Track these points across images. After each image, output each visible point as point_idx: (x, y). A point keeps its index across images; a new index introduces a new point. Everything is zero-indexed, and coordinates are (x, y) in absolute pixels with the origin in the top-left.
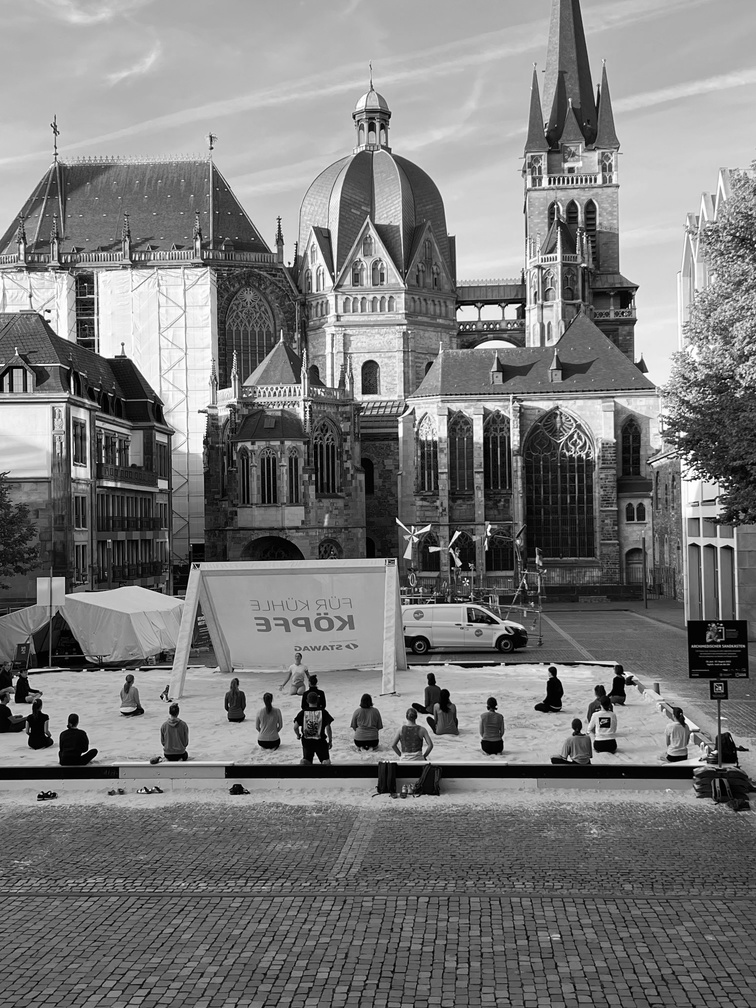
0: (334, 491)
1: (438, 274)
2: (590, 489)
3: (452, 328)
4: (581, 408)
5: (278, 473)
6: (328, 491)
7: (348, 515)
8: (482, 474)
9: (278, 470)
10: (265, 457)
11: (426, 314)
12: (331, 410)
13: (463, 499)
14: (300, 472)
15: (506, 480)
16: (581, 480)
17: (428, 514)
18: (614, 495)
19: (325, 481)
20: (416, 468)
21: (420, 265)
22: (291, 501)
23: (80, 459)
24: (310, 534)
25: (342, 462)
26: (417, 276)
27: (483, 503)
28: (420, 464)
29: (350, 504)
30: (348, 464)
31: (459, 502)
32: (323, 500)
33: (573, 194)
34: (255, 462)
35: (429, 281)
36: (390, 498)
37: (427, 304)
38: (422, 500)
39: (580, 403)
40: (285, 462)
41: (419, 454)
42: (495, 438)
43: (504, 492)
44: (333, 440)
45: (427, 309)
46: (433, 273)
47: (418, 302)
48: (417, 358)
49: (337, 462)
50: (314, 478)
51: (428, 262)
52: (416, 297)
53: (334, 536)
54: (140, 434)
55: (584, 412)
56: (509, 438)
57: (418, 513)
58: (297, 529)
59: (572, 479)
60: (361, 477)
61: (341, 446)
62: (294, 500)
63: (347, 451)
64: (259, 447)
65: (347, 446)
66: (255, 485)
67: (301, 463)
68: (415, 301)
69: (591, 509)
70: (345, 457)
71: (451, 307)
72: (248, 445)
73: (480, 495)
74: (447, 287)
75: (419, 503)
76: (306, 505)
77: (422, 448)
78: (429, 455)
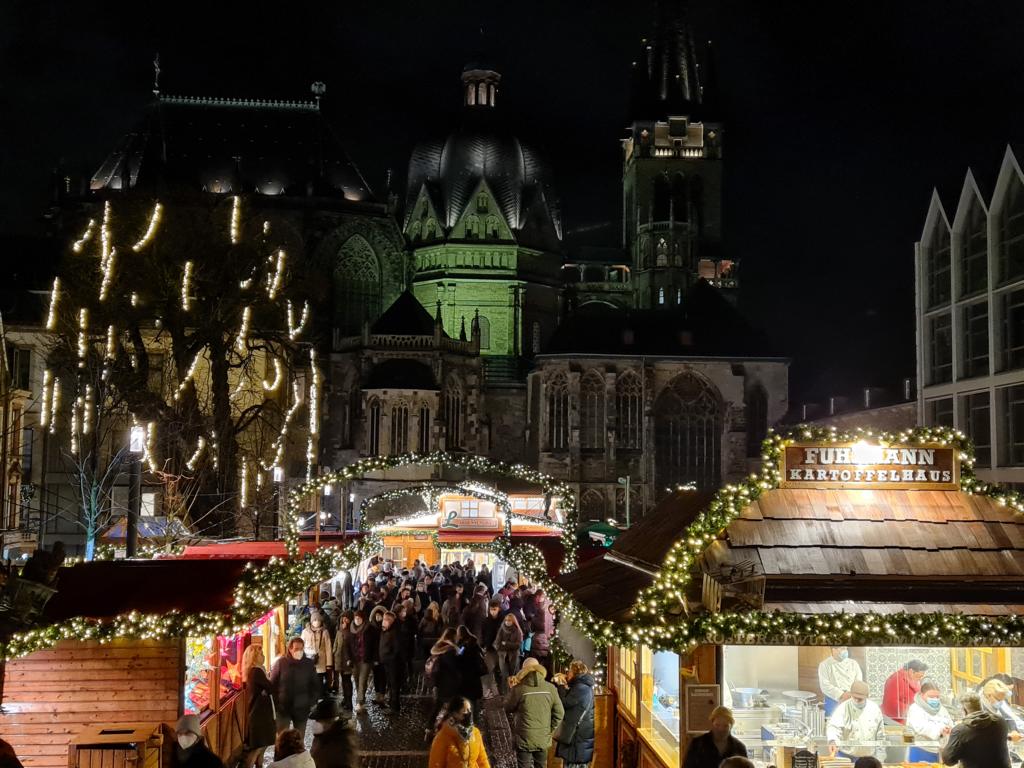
2: (718, 453)
4: (711, 372)
5: (409, 424)
6: (452, 444)
9: (409, 421)
10: (397, 407)
13: (594, 457)
14: (431, 424)
15: (636, 440)
16: (709, 443)
17: (557, 471)
18: (744, 459)
19: (450, 434)
20: (545, 424)
22: (421, 453)
25: (466, 416)
27: (615, 462)
28: (548, 420)
30: (473, 418)
31: (590, 460)
34: (387, 410)
38: (551, 456)
39: (710, 367)
40: (417, 414)
41: (548, 410)
42: (626, 398)
43: (633, 451)
44: (458, 393)
49: (461, 415)
50: (444, 431)
55: (714, 376)
56: (640, 399)
58: (426, 481)
59: (701, 442)
61: (465, 399)
62: (424, 450)
63: (472, 405)
64: (391, 397)
65: (472, 400)
66: (385, 435)
67: (433, 414)
70: (469, 411)
72: (379, 394)
73: (612, 454)
75: (547, 459)
77: (552, 404)
78: (559, 412)
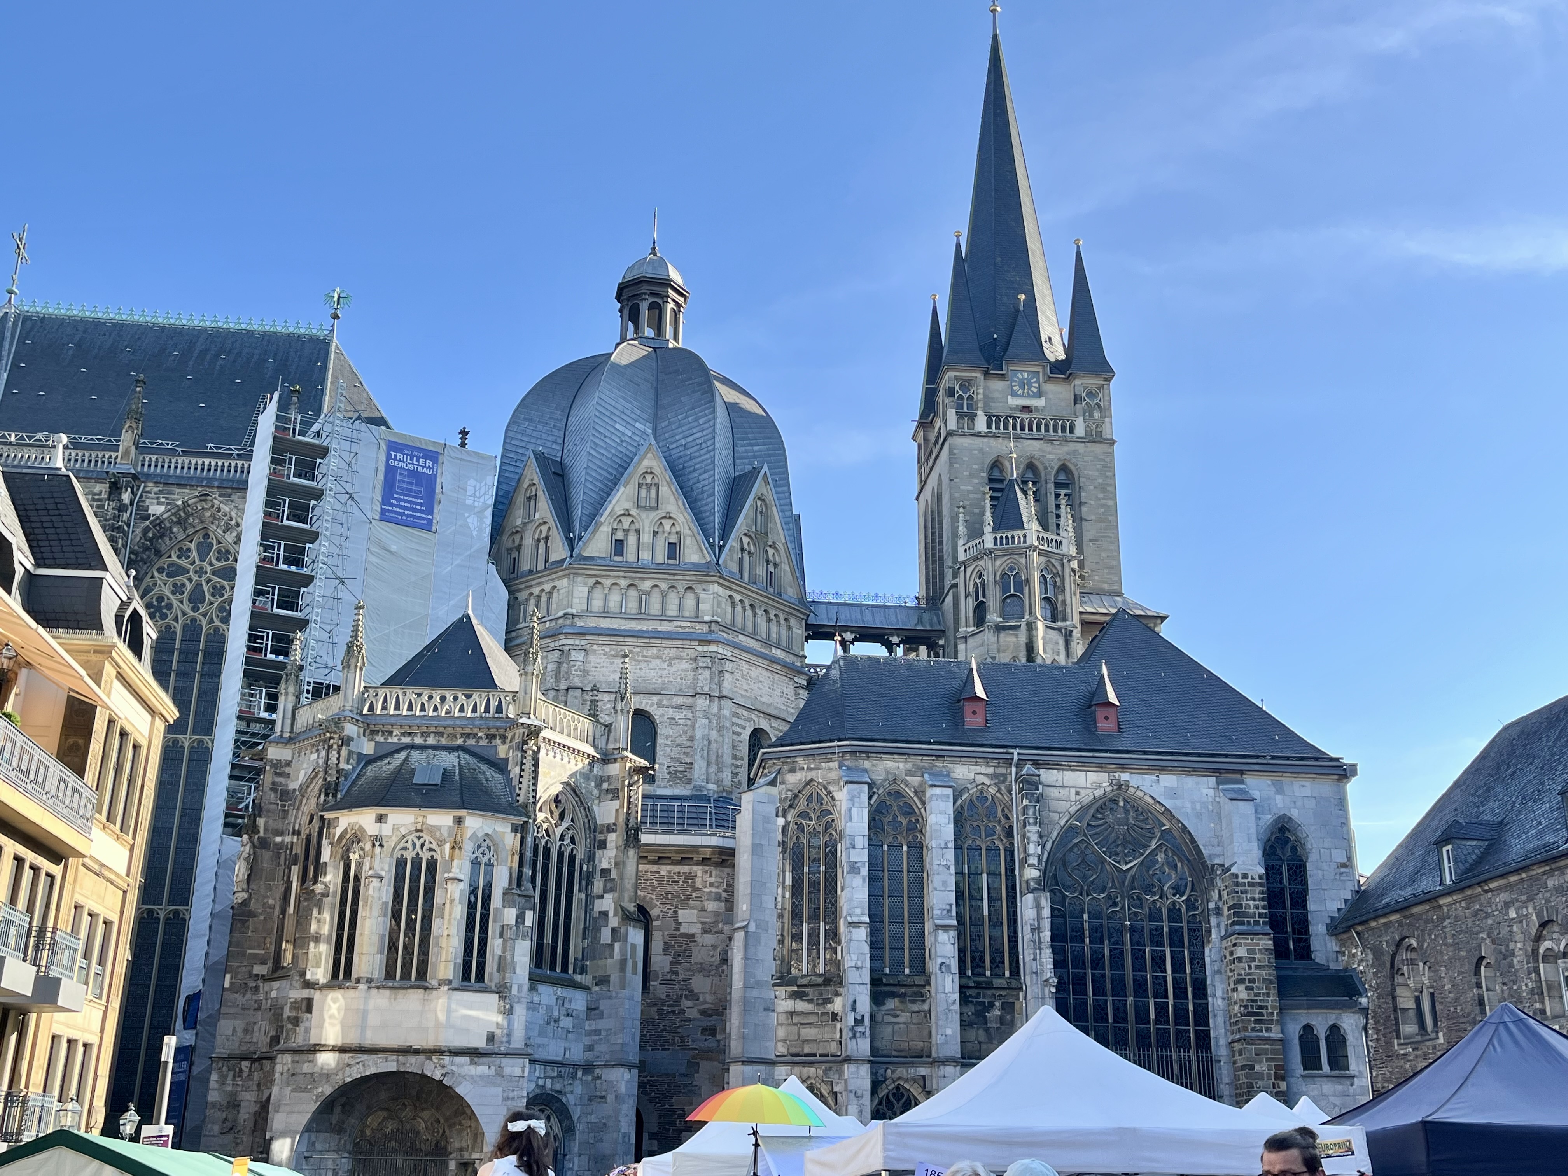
0: (565, 969)
1: (776, 565)
2: (1201, 989)
3: (799, 672)
4: (1173, 793)
5: (438, 900)
6: (553, 968)
7: (597, 1032)
8: (953, 933)
9: (438, 892)
10: (409, 856)
11: (753, 635)
13: (902, 996)
14: (496, 901)
15: (1003, 955)
16: (1178, 966)
17: (809, 1033)
18: (1272, 1001)
19: (548, 939)
20: (781, 916)
21: (746, 540)
22: (466, 976)
24: (507, 1071)
25: (590, 898)
26: (741, 560)
27: (957, 1007)
28: (788, 906)
29: (603, 1005)
30: (607, 903)
31: (891, 1004)
32: (542, 988)
33: (1032, 448)
34: (379, 866)
35: (761, 573)
36: (686, 1003)
37: (755, 614)
38: (794, 996)
39: (1168, 780)
40: (461, 868)
41: (789, 881)
42: (976, 850)
43: (997, 982)
44: (573, 841)
45: (755, 625)
46: (768, 562)
47: (739, 608)
48: (736, 715)
49: (578, 896)
51: (760, 536)
52: (737, 597)
53: (558, 1087)
55: (1179, 803)
56: (1009, 854)
57: (781, 1032)
58: (474, 1053)
59: (1159, 962)
60: (636, 936)
61: (591, 858)
63: (605, 872)
64: (395, 828)
65: (606, 859)
67: (501, 880)
68: (733, 605)
69: (1204, 1040)
70: (598, 886)
71: (799, 631)
72: (367, 823)
73: (946, 988)
74: (791, 592)
75: (785, 1005)
76: (502, 991)
77: (797, 868)
78: (814, 884)
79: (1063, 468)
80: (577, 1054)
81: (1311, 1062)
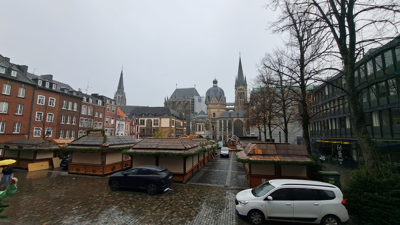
0: (208, 130)
2: (242, 130)
3: (225, 109)
8: (228, 128)
11: (222, 107)
12: (208, 119)
13: (225, 131)
15: (231, 129)
18: (246, 131)
19: (207, 128)
23: (173, 125)
24: (205, 135)
29: (211, 131)
30: (210, 126)
33: (241, 91)
34: (198, 126)
35: (222, 102)
36: (216, 131)
39: (241, 118)
40: (202, 126)
50: (205, 128)
51: (222, 100)
53: (208, 136)
54: (182, 122)
56: (231, 123)
58: (203, 135)
60: (212, 128)
62: (203, 130)
65: (210, 124)
66: (198, 129)
67: (204, 126)
68: (220, 105)
69: (243, 133)
71: (225, 106)
72: (197, 124)
73: (227, 131)
74: (225, 103)
78: (221, 125)
79: (244, 92)
80: (209, 134)
81: (248, 134)
